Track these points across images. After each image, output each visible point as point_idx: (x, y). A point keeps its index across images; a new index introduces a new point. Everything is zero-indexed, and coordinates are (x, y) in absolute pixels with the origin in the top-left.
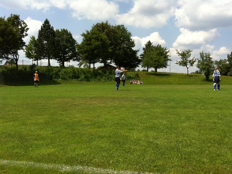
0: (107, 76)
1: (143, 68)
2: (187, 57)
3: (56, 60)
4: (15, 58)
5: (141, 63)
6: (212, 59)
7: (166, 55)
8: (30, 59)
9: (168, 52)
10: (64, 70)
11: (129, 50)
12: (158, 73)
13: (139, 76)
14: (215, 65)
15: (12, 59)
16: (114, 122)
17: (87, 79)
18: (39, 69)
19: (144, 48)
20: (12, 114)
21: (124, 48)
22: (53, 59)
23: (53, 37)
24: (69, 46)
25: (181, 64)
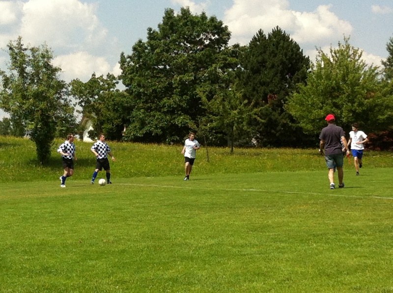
6: (58, 74)
14: (71, 97)
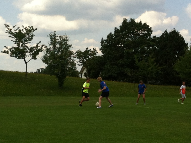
2: (26, 41)
6: (70, 48)
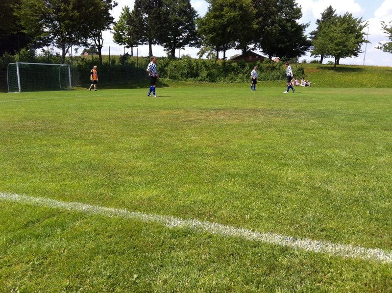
0: (246, 73)
1: (313, 56)
3: (162, 45)
4: (98, 44)
5: (311, 49)
7: (360, 33)
8: (121, 45)
9: (365, 26)
10: (174, 63)
11: (289, 24)
12: (340, 66)
13: (305, 71)
15: (92, 45)
16: (253, 150)
17: (212, 78)
18: (135, 62)
19: (318, 21)
20: (94, 133)
21: (281, 20)
22: (156, 45)
23: (159, 7)
24: (185, 21)
25: (387, 48)
